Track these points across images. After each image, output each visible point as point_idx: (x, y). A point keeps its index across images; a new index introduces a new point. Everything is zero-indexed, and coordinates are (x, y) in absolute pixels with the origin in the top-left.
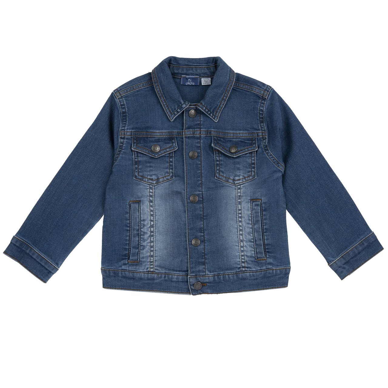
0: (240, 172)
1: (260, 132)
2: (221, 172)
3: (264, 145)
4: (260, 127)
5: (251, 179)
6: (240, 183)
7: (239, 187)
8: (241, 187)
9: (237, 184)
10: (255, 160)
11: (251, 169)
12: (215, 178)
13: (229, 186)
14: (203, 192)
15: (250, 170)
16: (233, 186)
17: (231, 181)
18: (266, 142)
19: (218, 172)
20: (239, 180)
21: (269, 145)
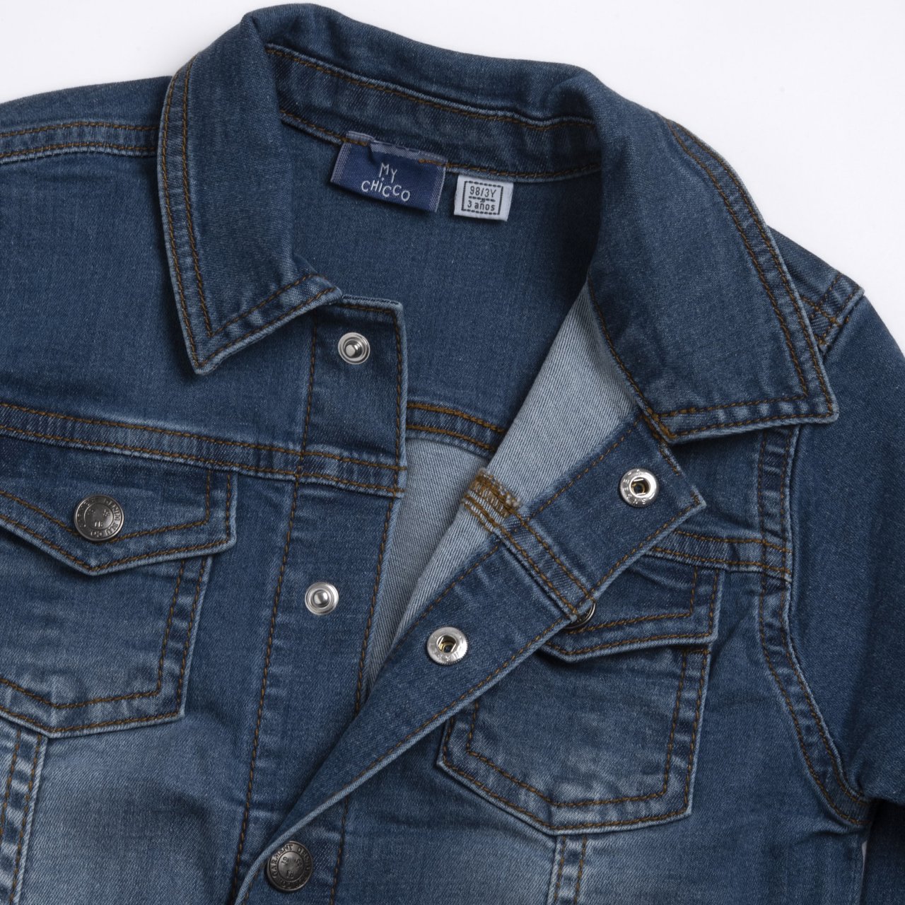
0: (594, 761)
1: (754, 540)
2: (479, 736)
3: (770, 626)
4: (755, 509)
5: (658, 817)
6: (583, 824)
7: (574, 846)
8: (589, 851)
9: (565, 826)
10: (698, 709)
11: (669, 752)
12: (441, 763)
13: (516, 834)
14: (348, 838)
15: (660, 757)
16: (541, 837)
17: (532, 802)
18: (781, 608)
19: (464, 731)
20: (583, 804)
21: (796, 636)
